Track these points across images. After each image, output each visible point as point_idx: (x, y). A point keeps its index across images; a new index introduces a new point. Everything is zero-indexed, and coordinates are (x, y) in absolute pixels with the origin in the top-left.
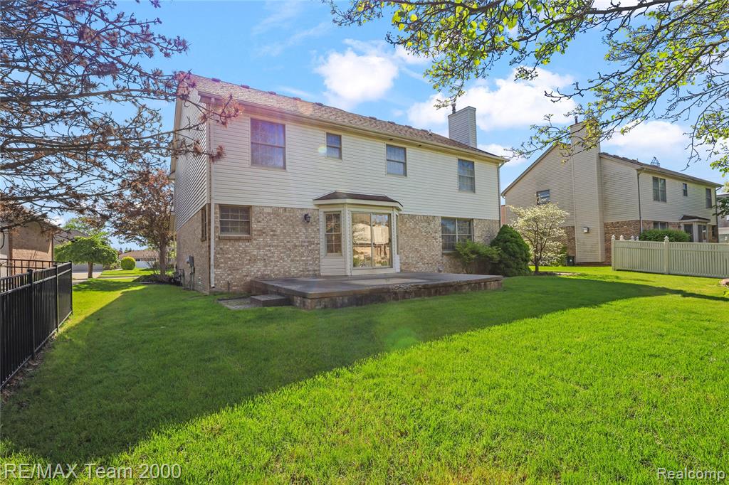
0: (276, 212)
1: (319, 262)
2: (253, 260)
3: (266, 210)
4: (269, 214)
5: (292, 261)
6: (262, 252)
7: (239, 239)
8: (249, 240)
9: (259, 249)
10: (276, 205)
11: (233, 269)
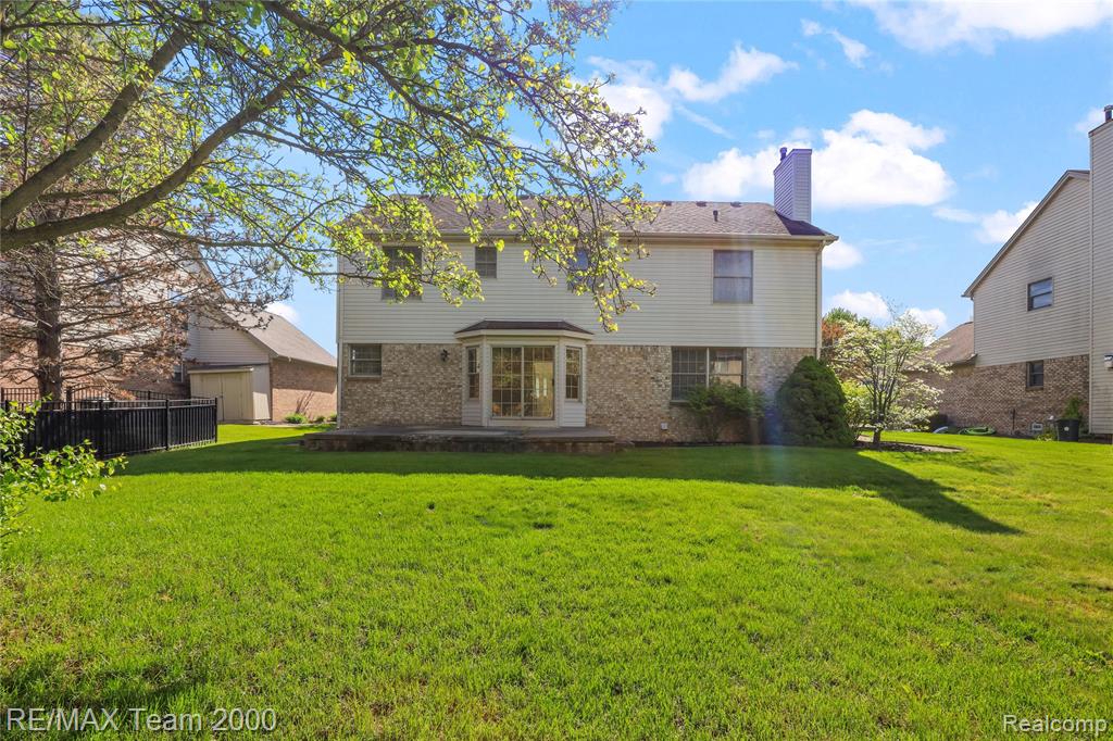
0: (409, 350)
1: (461, 408)
2: (382, 403)
3: (397, 348)
4: (400, 352)
5: (426, 405)
6: (391, 395)
7: (365, 380)
8: (377, 381)
9: (388, 391)
10: (408, 342)
11: (360, 412)
